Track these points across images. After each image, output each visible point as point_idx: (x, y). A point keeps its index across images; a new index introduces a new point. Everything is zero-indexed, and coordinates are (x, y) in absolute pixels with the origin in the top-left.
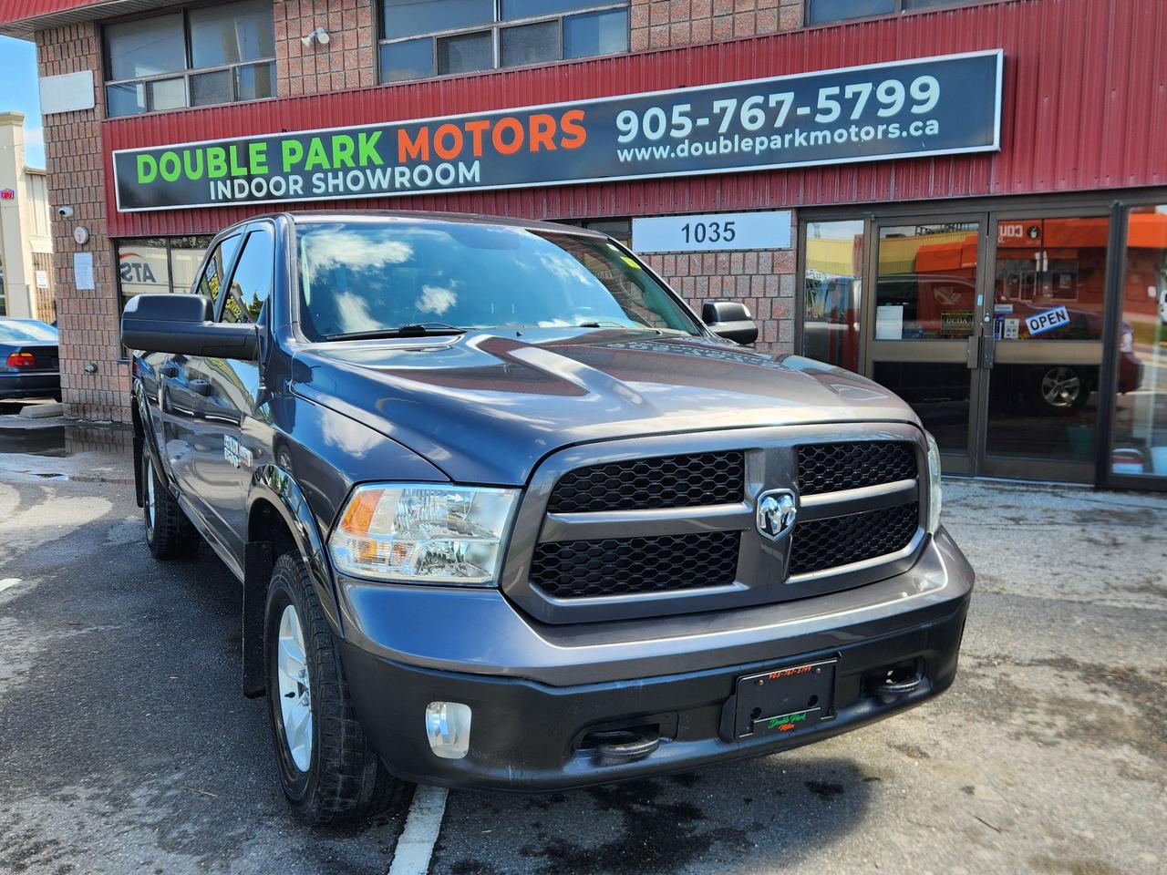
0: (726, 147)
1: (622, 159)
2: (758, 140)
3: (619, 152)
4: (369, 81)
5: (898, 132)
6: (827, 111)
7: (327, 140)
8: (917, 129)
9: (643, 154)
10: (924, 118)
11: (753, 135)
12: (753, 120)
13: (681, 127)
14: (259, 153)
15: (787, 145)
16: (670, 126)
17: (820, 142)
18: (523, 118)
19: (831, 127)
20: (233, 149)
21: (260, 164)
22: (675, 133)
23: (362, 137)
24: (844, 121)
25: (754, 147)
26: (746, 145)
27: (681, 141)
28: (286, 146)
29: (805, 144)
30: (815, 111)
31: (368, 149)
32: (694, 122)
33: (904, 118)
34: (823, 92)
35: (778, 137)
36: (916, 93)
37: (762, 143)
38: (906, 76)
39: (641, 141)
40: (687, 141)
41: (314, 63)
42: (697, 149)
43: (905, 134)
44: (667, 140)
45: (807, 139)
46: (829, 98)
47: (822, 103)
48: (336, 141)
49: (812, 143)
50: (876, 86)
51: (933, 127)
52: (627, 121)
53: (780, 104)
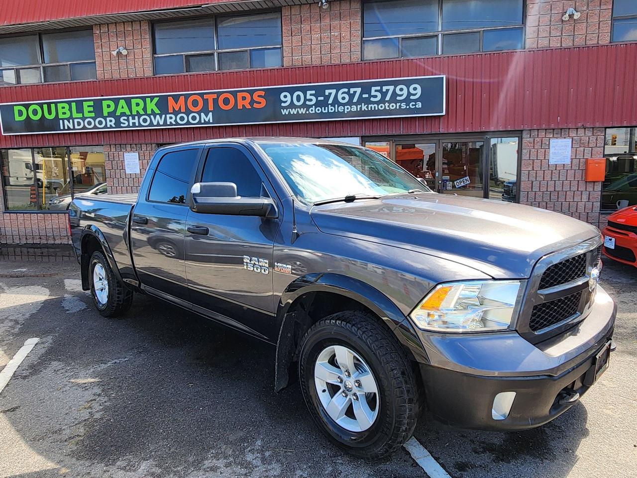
0: (332, 109)
1: (284, 114)
2: (346, 107)
3: (282, 110)
4: (149, 73)
5: (405, 106)
6: (375, 96)
7: (128, 102)
8: (413, 105)
9: (294, 111)
10: (416, 101)
11: (344, 105)
12: (343, 98)
13: (311, 100)
14: (89, 106)
15: (359, 110)
16: (305, 100)
17: (373, 109)
18: (234, 94)
19: (378, 103)
20: (74, 105)
21: (89, 112)
22: (308, 103)
23: (148, 100)
24: (382, 101)
25: (344, 110)
26: (341, 109)
27: (311, 106)
28: (105, 103)
29: (366, 109)
30: (370, 96)
31: (151, 106)
32: (317, 99)
33: (407, 100)
34: (373, 89)
35: (355, 106)
36: (412, 91)
37: (348, 108)
38: (408, 84)
39: (292, 105)
40: (314, 107)
41: (118, 64)
42: (319, 110)
43: (408, 107)
44: (304, 106)
45: (367, 107)
46: (376, 91)
47: (373, 93)
48: (134, 102)
49: (370, 109)
50: (395, 87)
51: (419, 105)
52: (285, 97)
53: (355, 92)
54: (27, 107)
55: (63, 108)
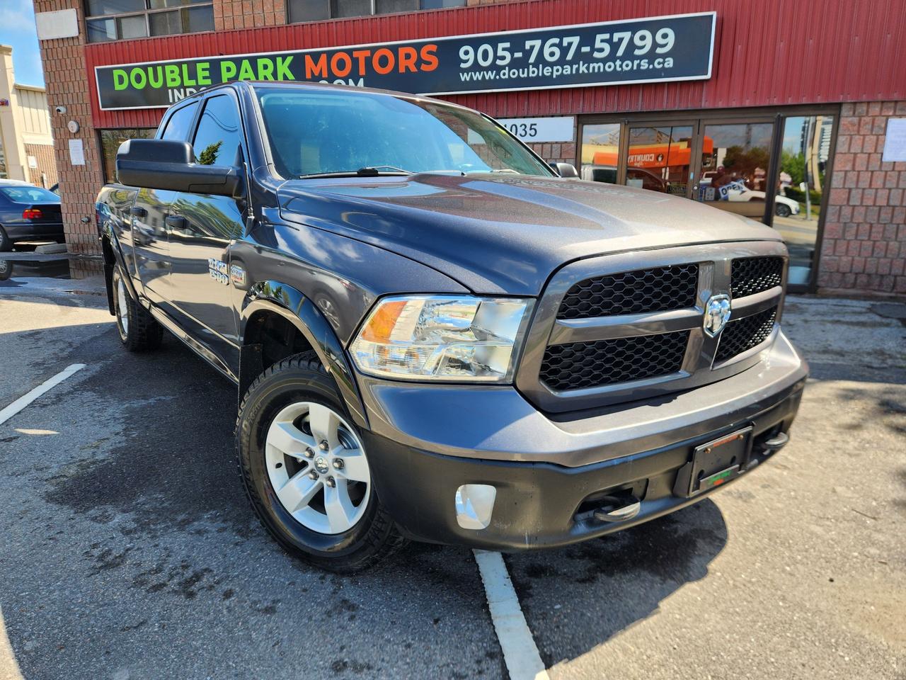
0: (533, 72)
1: (463, 79)
2: (555, 68)
3: (461, 74)
4: (281, 21)
5: (647, 65)
6: (601, 50)
7: (253, 62)
8: (659, 63)
9: (478, 76)
10: (664, 56)
11: (552, 65)
12: (552, 54)
13: (503, 58)
14: (203, 70)
15: (574, 72)
16: (496, 57)
17: (596, 71)
18: (394, 49)
19: (604, 61)
20: (185, 67)
21: (205, 78)
22: (499, 62)
23: (279, 60)
24: (612, 57)
25: (552, 73)
26: (547, 71)
27: (503, 67)
28: (224, 65)
29: (586, 71)
30: (593, 49)
31: (283, 68)
32: (512, 55)
33: (651, 56)
34: (599, 37)
35: (569, 67)
36: (659, 40)
37: (558, 71)
38: (654, 27)
39: (476, 67)
40: (507, 68)
41: (241, 7)
42: (514, 73)
43: (651, 67)
44: (493, 67)
45: (588, 68)
46: (602, 41)
47: (598, 45)
48: (260, 63)
49: (591, 71)
50: (633, 34)
51: (670, 63)
52: (466, 53)
53: (570, 44)
54: (128, 70)
55: (172, 72)
